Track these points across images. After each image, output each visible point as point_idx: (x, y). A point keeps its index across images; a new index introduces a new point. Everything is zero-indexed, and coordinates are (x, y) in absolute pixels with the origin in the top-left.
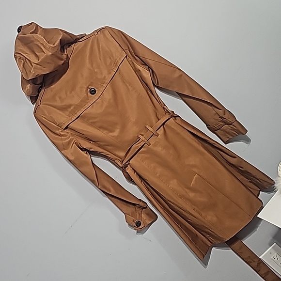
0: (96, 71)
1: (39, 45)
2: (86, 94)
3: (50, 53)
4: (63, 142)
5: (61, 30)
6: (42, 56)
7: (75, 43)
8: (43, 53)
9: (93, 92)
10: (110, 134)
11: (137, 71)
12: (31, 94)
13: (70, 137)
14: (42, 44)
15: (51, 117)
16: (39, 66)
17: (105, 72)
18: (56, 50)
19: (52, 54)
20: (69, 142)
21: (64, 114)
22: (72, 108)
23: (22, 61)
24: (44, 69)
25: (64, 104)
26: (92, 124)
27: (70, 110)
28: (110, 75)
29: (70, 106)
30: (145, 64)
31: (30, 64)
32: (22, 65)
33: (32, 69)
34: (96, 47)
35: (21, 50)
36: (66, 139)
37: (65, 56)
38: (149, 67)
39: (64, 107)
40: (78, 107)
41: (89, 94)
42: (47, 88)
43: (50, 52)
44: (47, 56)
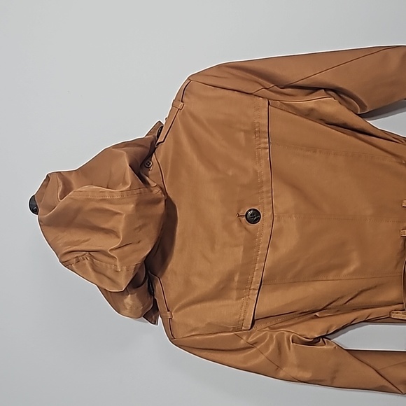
0: (230, 173)
1: (98, 205)
2: (244, 233)
3: (132, 206)
4: (266, 354)
5: (115, 147)
6: (120, 224)
7: (154, 151)
8: (118, 217)
9: (254, 217)
10: (345, 272)
11: (309, 114)
12: (143, 310)
13: (271, 337)
14: (102, 200)
15: (209, 324)
16: (126, 248)
17: (249, 163)
18: (138, 191)
19: (137, 205)
20: (279, 347)
21: (230, 302)
22: (236, 278)
23: (86, 262)
24: (141, 244)
25: (216, 280)
26: (297, 280)
27: (235, 284)
28: (263, 162)
29: (230, 278)
30: (313, 89)
31: (106, 259)
32: (90, 269)
33: (118, 263)
34: (198, 129)
35: (67, 244)
36: (267, 346)
37: (157, 191)
38: (325, 90)
39: (221, 286)
40: (247, 267)
41: (251, 227)
42: (162, 275)
43: (128, 203)
44: (129, 217)
